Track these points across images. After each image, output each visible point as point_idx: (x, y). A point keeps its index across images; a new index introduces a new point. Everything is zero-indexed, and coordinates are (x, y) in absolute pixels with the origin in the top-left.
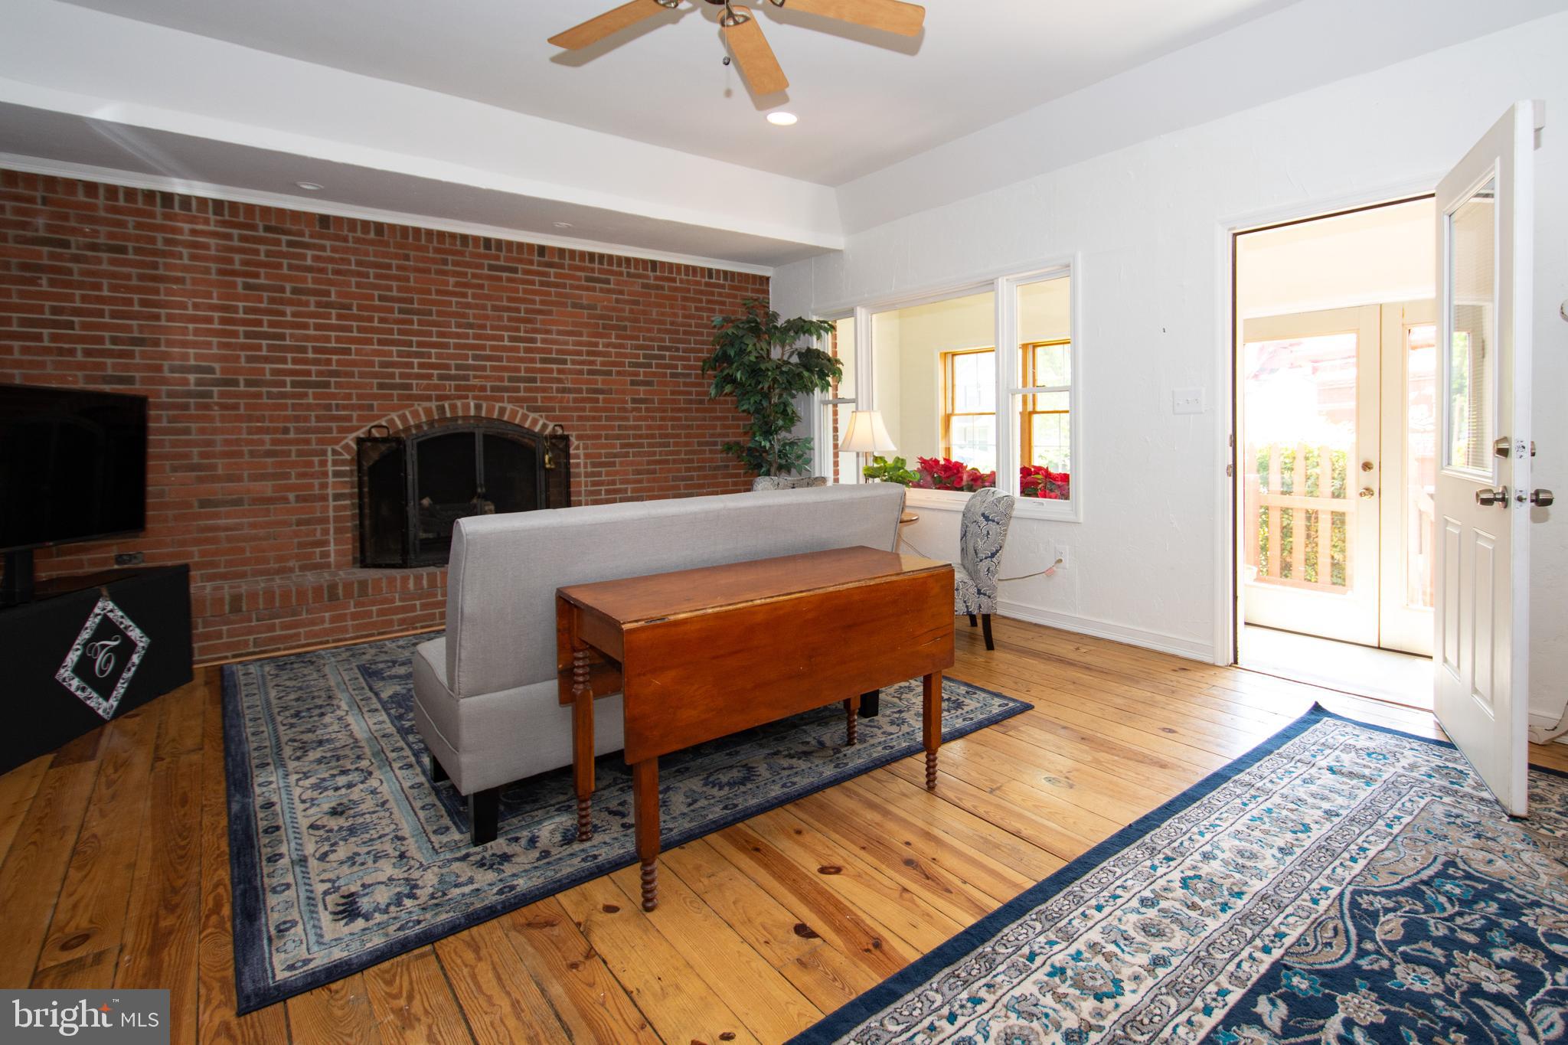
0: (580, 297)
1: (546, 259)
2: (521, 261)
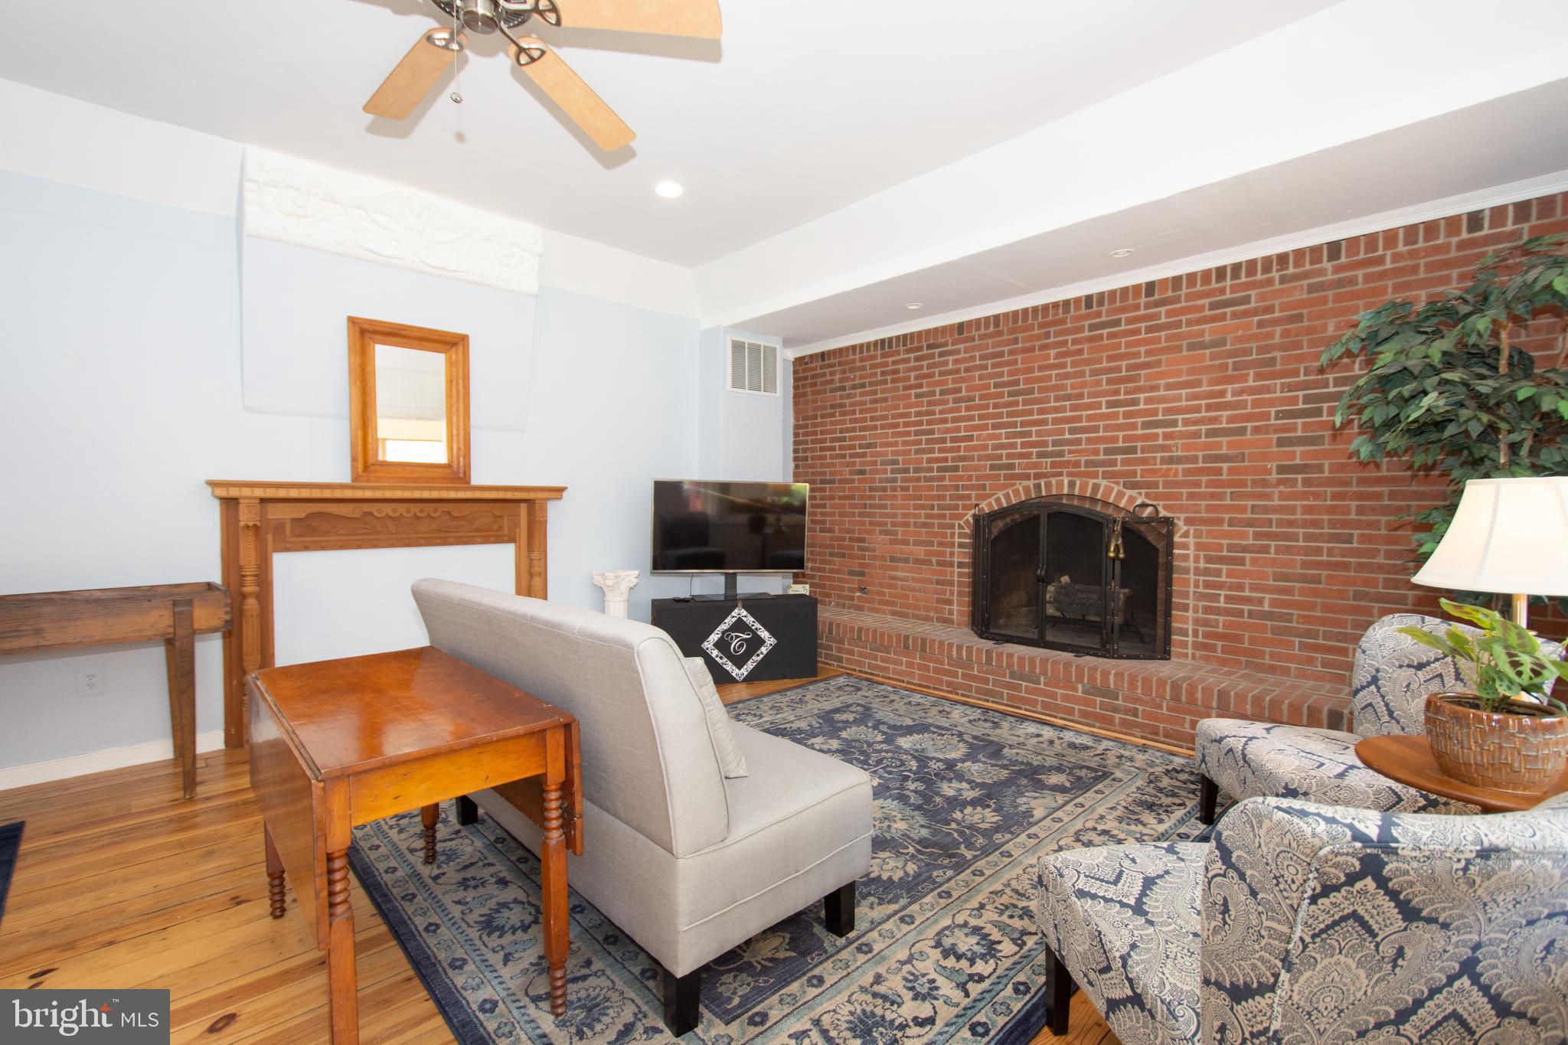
0: (1202, 333)
1: (1156, 297)
2: (1124, 310)
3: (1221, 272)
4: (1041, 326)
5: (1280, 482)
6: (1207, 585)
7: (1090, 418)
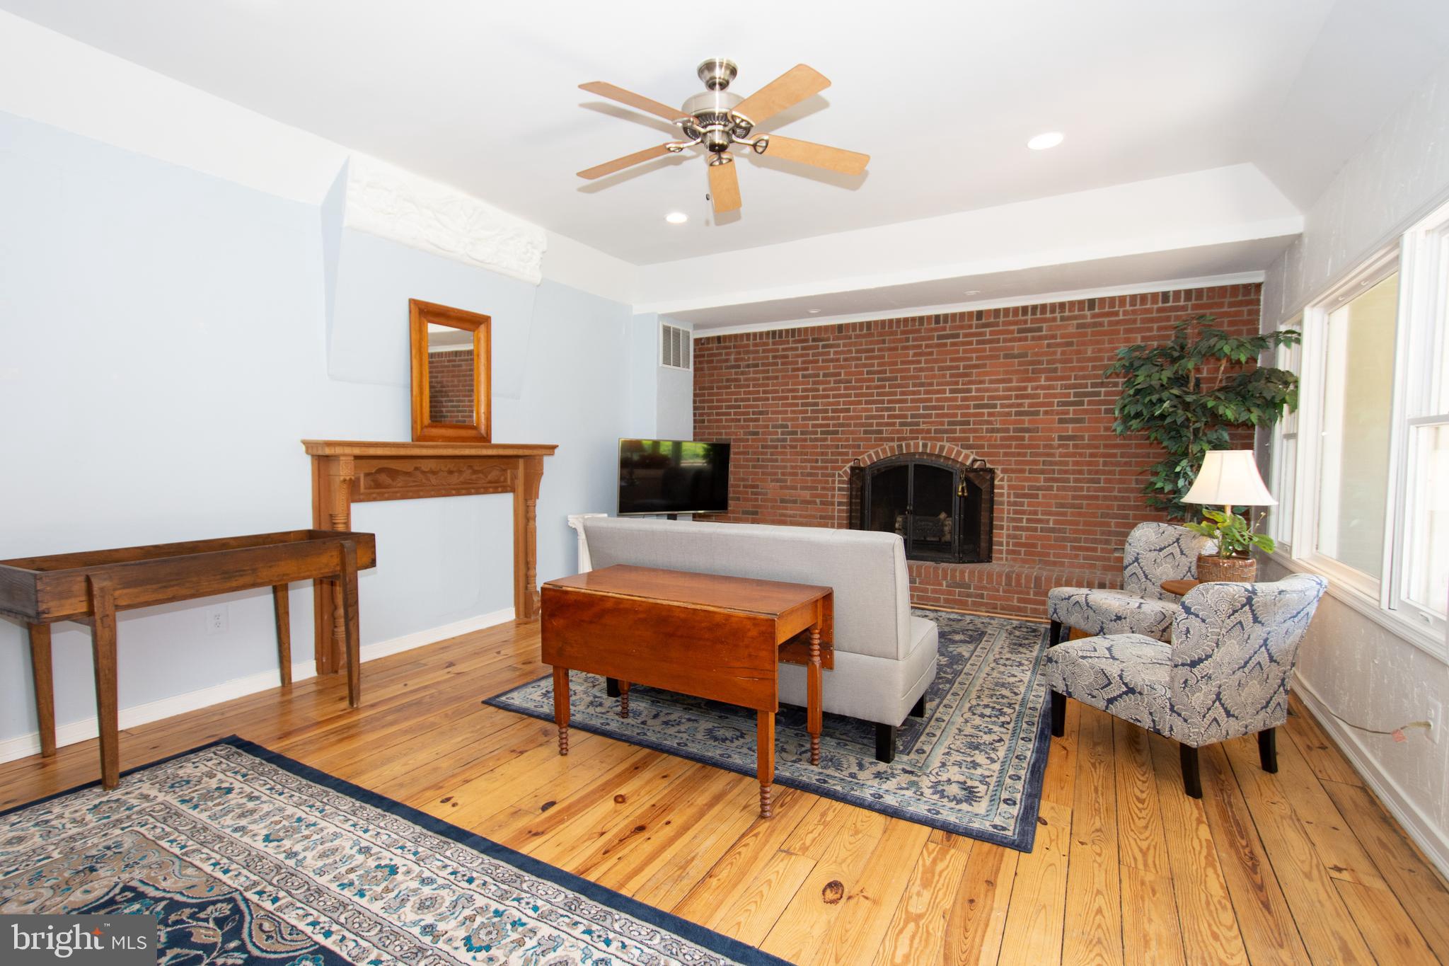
0: (1012, 348)
1: (983, 321)
2: (962, 327)
3: (1025, 309)
4: (903, 332)
5: (1060, 446)
6: (1016, 512)
7: (938, 400)
